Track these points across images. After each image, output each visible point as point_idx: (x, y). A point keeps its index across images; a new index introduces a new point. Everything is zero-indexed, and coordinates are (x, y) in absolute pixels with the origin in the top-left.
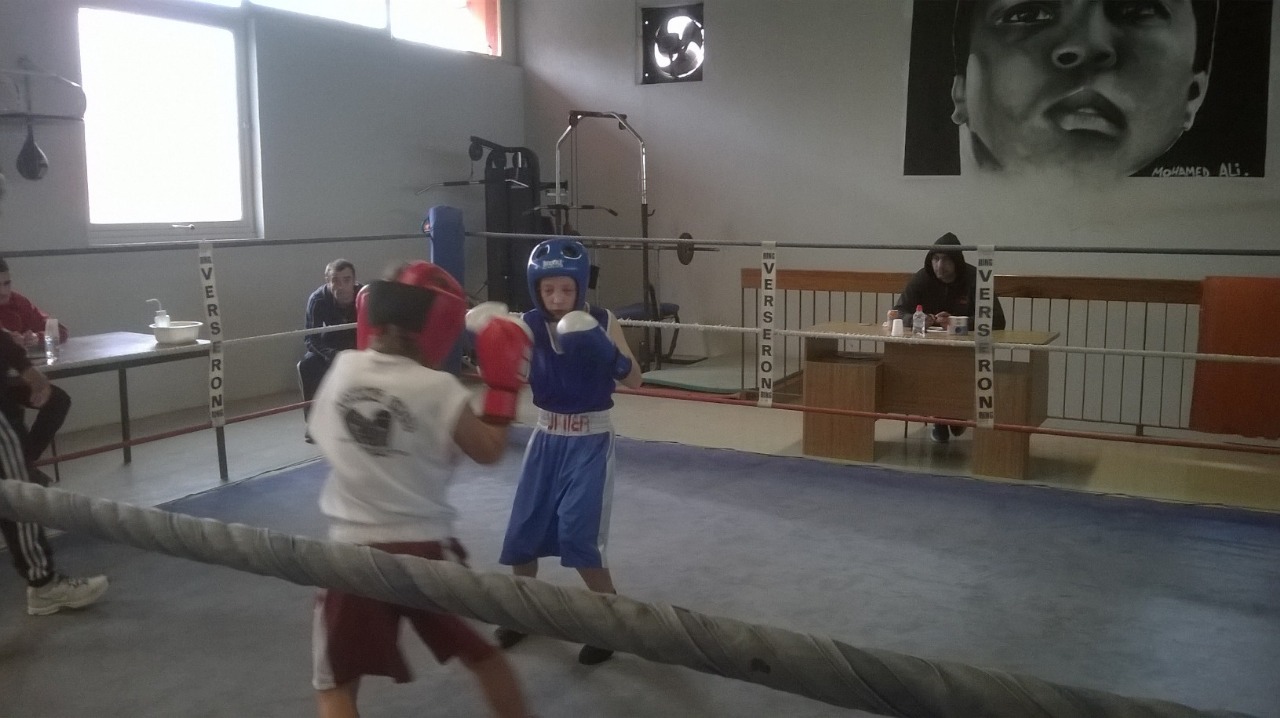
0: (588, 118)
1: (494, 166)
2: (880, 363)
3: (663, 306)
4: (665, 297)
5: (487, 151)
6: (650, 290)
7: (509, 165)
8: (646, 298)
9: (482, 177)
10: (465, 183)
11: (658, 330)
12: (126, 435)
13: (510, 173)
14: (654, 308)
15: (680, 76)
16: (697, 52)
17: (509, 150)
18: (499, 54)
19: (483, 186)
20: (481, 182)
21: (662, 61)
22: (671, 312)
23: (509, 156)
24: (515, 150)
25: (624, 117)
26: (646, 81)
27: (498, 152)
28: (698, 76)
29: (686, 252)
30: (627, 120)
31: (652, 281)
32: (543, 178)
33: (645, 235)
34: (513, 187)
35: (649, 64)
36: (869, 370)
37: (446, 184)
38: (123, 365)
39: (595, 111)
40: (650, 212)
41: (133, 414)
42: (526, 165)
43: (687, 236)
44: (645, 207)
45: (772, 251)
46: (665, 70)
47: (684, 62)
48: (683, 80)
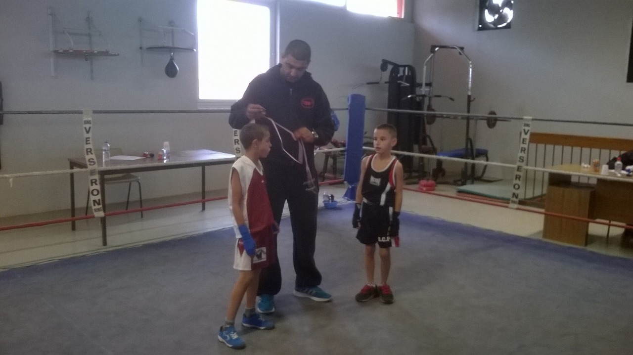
0: (442, 49)
1: (394, 75)
2: (593, 190)
3: (477, 150)
4: (479, 145)
5: (390, 67)
6: (469, 140)
7: (401, 74)
8: (467, 145)
9: (387, 80)
10: (377, 83)
11: (473, 166)
12: (203, 197)
13: (401, 78)
14: (471, 152)
15: (499, 26)
16: (509, 13)
17: (401, 66)
18: (403, 17)
19: (387, 85)
20: (386, 83)
21: (489, 18)
22: (483, 154)
23: (401, 69)
24: (404, 66)
25: (462, 48)
26: (480, 29)
27: (396, 67)
28: (509, 26)
29: (492, 122)
30: (465, 50)
31: (471, 136)
32: (418, 81)
33: (469, 111)
34: (402, 85)
35: (482, 20)
36: (586, 194)
37: (368, 84)
38: (204, 165)
39: (447, 45)
40: (472, 99)
41: (207, 189)
42: (410, 74)
43: (493, 113)
44: (469, 97)
45: (529, 123)
46: (491, 23)
47: (502, 19)
48: (501, 28)
